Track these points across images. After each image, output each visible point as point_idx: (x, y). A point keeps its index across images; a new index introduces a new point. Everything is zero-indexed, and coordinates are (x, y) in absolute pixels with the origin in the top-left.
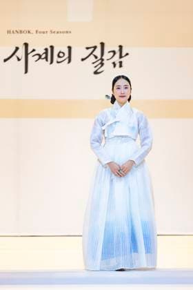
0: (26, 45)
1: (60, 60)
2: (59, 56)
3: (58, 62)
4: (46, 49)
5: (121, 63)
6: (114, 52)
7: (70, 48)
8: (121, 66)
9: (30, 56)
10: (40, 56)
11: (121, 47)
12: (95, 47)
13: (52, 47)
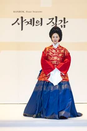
0: (22, 18)
1: (37, 24)
2: (37, 23)
3: (36, 25)
4: (31, 20)
5: (64, 25)
6: (62, 21)
7: (42, 19)
8: (64, 27)
9: (24, 23)
10: (28, 23)
11: (64, 19)
12: (53, 19)
13: (34, 19)
